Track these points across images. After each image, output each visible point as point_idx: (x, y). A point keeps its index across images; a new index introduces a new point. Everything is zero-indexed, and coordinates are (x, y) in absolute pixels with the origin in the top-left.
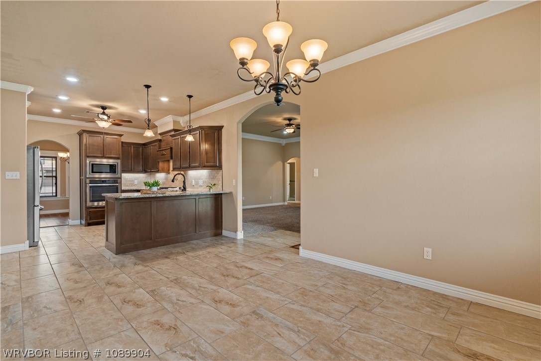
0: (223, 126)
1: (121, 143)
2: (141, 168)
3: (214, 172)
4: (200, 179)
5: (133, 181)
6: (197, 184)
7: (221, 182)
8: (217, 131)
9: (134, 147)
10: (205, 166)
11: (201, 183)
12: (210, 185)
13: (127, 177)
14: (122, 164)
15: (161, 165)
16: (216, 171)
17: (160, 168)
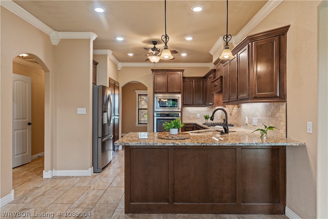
0: (289, 26)
1: (182, 78)
2: (201, 102)
3: (273, 106)
4: (254, 116)
5: (196, 114)
6: (251, 122)
7: (283, 123)
8: (277, 38)
9: (195, 82)
10: (255, 98)
11: (255, 121)
12: (263, 128)
13: (190, 111)
14: (183, 98)
15: (216, 97)
16: (276, 104)
17: (215, 102)
